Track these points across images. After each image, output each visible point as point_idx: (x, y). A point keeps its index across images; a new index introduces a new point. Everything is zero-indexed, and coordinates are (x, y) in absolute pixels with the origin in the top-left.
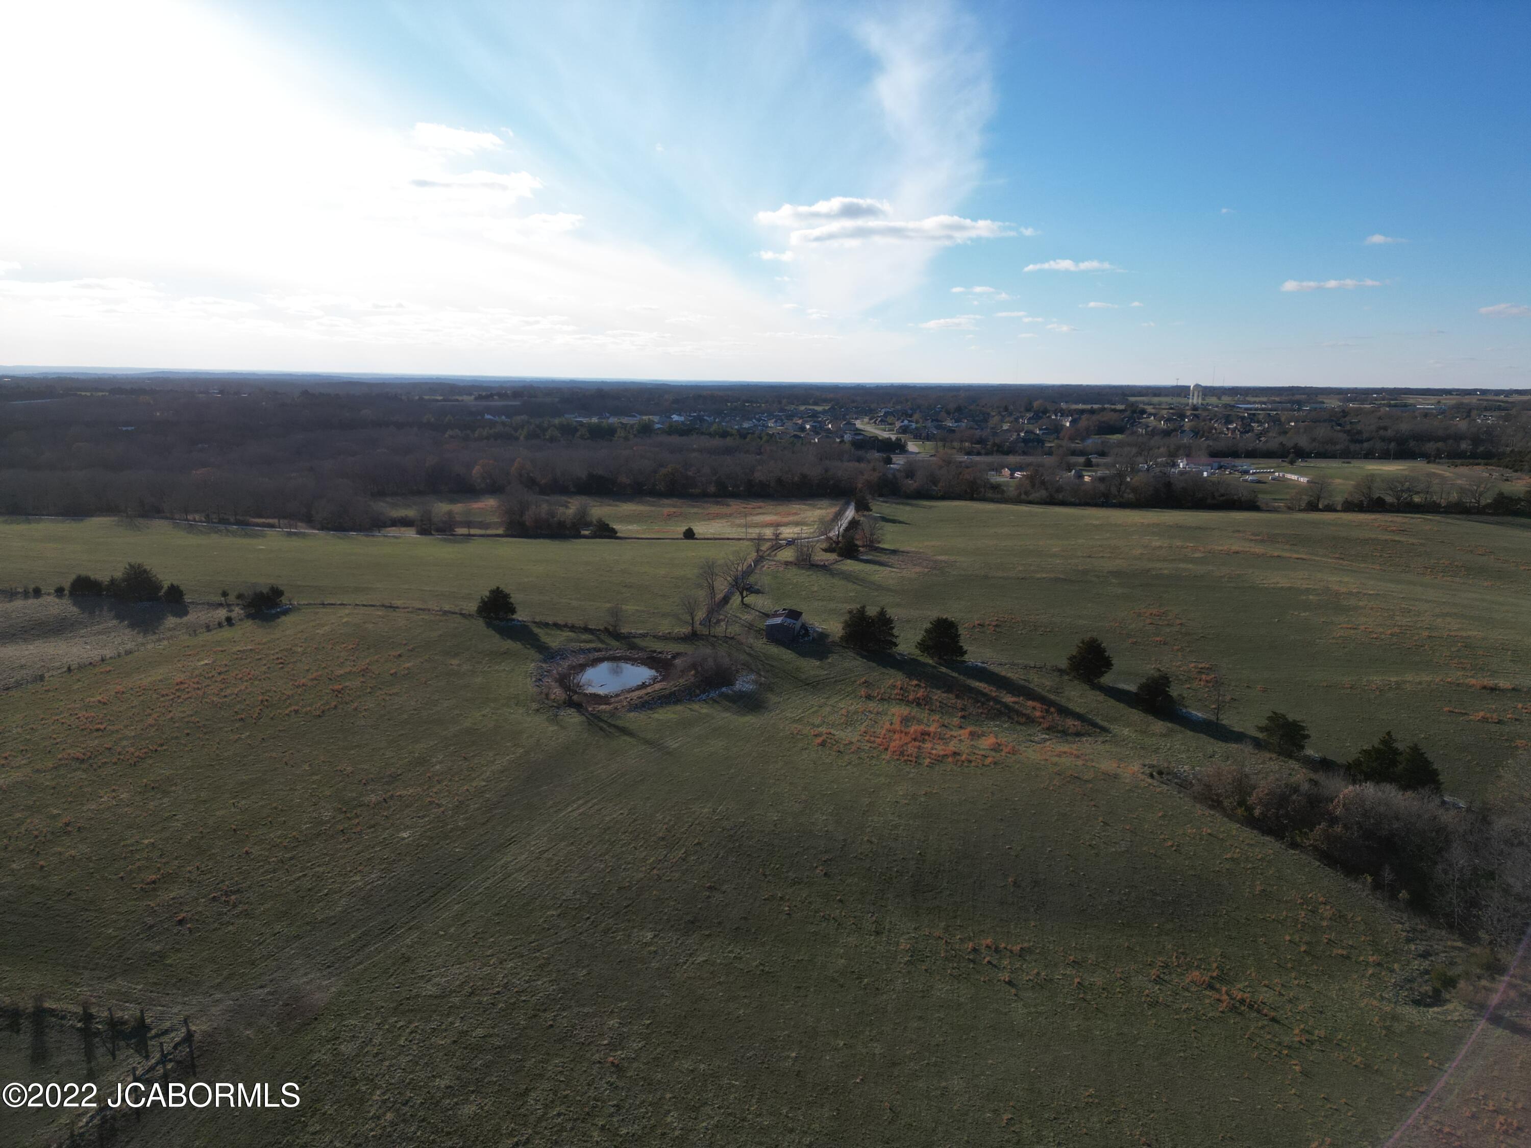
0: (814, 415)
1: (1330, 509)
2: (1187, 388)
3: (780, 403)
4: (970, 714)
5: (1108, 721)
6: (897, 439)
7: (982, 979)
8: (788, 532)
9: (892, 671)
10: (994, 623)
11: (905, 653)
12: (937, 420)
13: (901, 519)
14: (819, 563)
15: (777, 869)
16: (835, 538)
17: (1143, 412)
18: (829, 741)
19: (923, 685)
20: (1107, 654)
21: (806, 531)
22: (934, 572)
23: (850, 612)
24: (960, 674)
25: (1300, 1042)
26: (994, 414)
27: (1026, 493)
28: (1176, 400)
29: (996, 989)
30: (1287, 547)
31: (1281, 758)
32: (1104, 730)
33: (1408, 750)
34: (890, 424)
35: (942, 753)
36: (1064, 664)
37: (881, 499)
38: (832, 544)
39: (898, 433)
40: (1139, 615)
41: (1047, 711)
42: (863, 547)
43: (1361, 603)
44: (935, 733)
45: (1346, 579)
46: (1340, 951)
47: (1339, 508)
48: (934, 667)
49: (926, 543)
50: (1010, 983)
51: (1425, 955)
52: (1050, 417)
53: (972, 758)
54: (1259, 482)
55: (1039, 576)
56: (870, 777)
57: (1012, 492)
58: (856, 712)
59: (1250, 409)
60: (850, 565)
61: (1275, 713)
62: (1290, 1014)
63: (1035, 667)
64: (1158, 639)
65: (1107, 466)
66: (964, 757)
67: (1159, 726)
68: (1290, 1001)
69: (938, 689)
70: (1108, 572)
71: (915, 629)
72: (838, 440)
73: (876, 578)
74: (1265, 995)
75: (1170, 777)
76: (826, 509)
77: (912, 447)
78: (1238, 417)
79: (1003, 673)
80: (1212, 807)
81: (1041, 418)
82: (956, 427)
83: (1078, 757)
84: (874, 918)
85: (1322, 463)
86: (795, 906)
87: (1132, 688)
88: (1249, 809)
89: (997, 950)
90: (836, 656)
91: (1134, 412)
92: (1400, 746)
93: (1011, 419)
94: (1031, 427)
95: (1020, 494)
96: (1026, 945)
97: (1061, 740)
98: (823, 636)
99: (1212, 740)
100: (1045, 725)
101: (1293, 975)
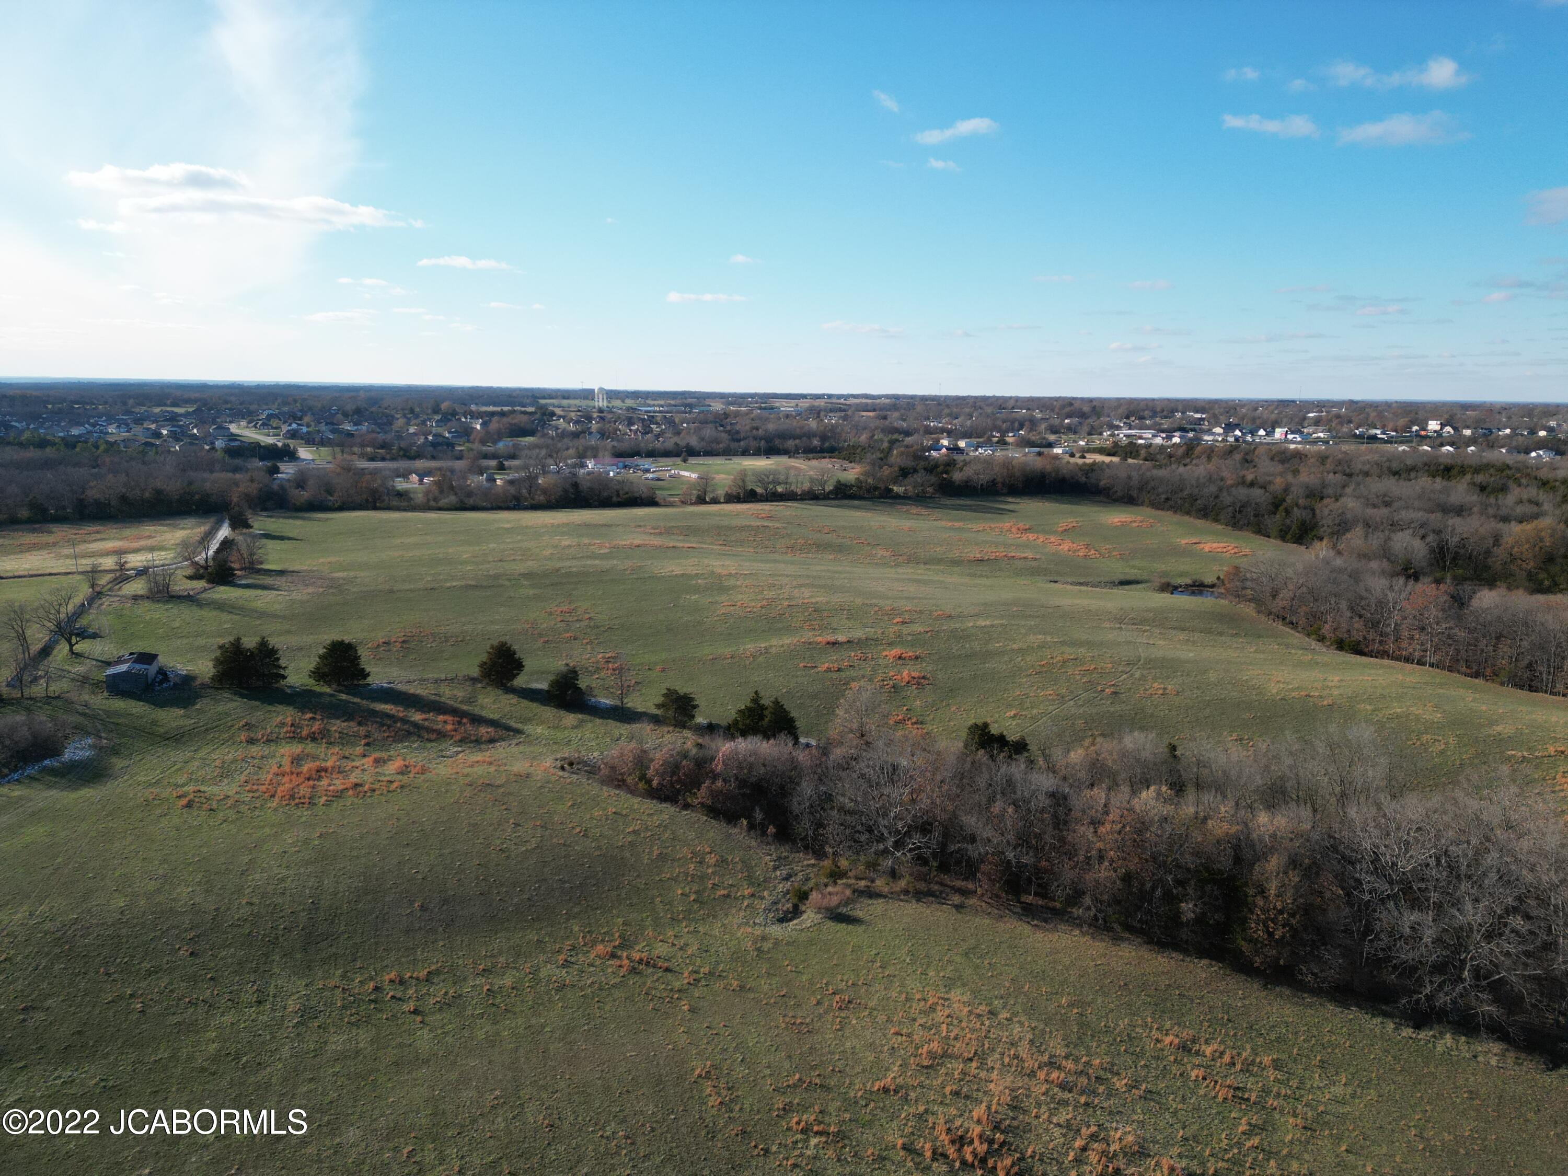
0: (172, 419)
1: (715, 501)
2: (592, 391)
3: (125, 404)
4: (374, 740)
5: (521, 723)
6: (284, 444)
7: (384, 1017)
8: (136, 560)
9: (280, 708)
10: (400, 640)
11: (297, 685)
12: (333, 424)
13: (291, 535)
14: (181, 593)
15: (125, 963)
16: (202, 562)
17: (553, 414)
18: (197, 800)
19: (318, 717)
20: (517, 656)
21: (160, 557)
22: (331, 591)
23: (221, 647)
24: (362, 699)
25: (689, 983)
26: (398, 416)
27: (435, 499)
28: (584, 403)
29: (400, 1022)
30: (681, 538)
31: (677, 729)
32: (518, 732)
33: (771, 704)
34: (276, 428)
35: (341, 787)
36: (475, 672)
37: (265, 514)
38: (198, 570)
39: (286, 438)
40: (551, 614)
41: (459, 723)
42: (241, 569)
43: (739, 583)
44: (333, 768)
45: (727, 563)
46: (723, 892)
47: (722, 500)
48: (331, 695)
49: (321, 560)
50: (416, 1012)
51: (787, 878)
52: (460, 419)
53: (376, 786)
54: (659, 479)
55: (448, 585)
56: (251, 831)
57: (420, 498)
58: (234, 761)
59: (649, 412)
60: (223, 593)
61: (668, 690)
62: (681, 960)
63: (446, 680)
64: (568, 635)
65: (517, 469)
66: (366, 788)
67: (571, 719)
68: (681, 949)
69: (338, 718)
70: (520, 575)
71: (309, 657)
72: (207, 447)
73: (259, 604)
74: (661, 949)
75: (580, 766)
76: (192, 528)
77: (304, 453)
78: (640, 419)
79: (412, 691)
80: (618, 787)
81: (450, 420)
82: (356, 430)
83: (490, 763)
84: (255, 987)
85: (710, 461)
86: (152, 1000)
87: (544, 686)
88: (649, 782)
89: (402, 982)
90: (205, 701)
91: (544, 414)
92: (765, 702)
93: (418, 421)
94: (440, 430)
95: (428, 500)
96: (433, 967)
97: (474, 750)
98: (188, 680)
99: (618, 724)
100: (458, 738)
101: (684, 924)
